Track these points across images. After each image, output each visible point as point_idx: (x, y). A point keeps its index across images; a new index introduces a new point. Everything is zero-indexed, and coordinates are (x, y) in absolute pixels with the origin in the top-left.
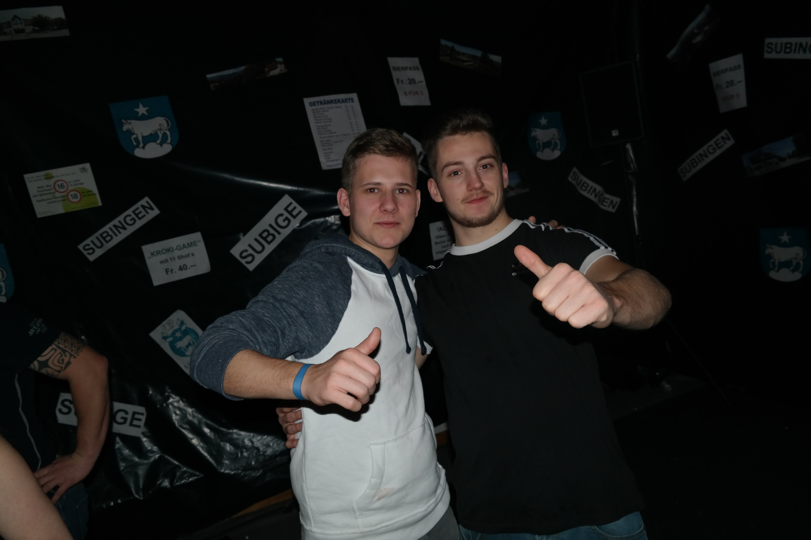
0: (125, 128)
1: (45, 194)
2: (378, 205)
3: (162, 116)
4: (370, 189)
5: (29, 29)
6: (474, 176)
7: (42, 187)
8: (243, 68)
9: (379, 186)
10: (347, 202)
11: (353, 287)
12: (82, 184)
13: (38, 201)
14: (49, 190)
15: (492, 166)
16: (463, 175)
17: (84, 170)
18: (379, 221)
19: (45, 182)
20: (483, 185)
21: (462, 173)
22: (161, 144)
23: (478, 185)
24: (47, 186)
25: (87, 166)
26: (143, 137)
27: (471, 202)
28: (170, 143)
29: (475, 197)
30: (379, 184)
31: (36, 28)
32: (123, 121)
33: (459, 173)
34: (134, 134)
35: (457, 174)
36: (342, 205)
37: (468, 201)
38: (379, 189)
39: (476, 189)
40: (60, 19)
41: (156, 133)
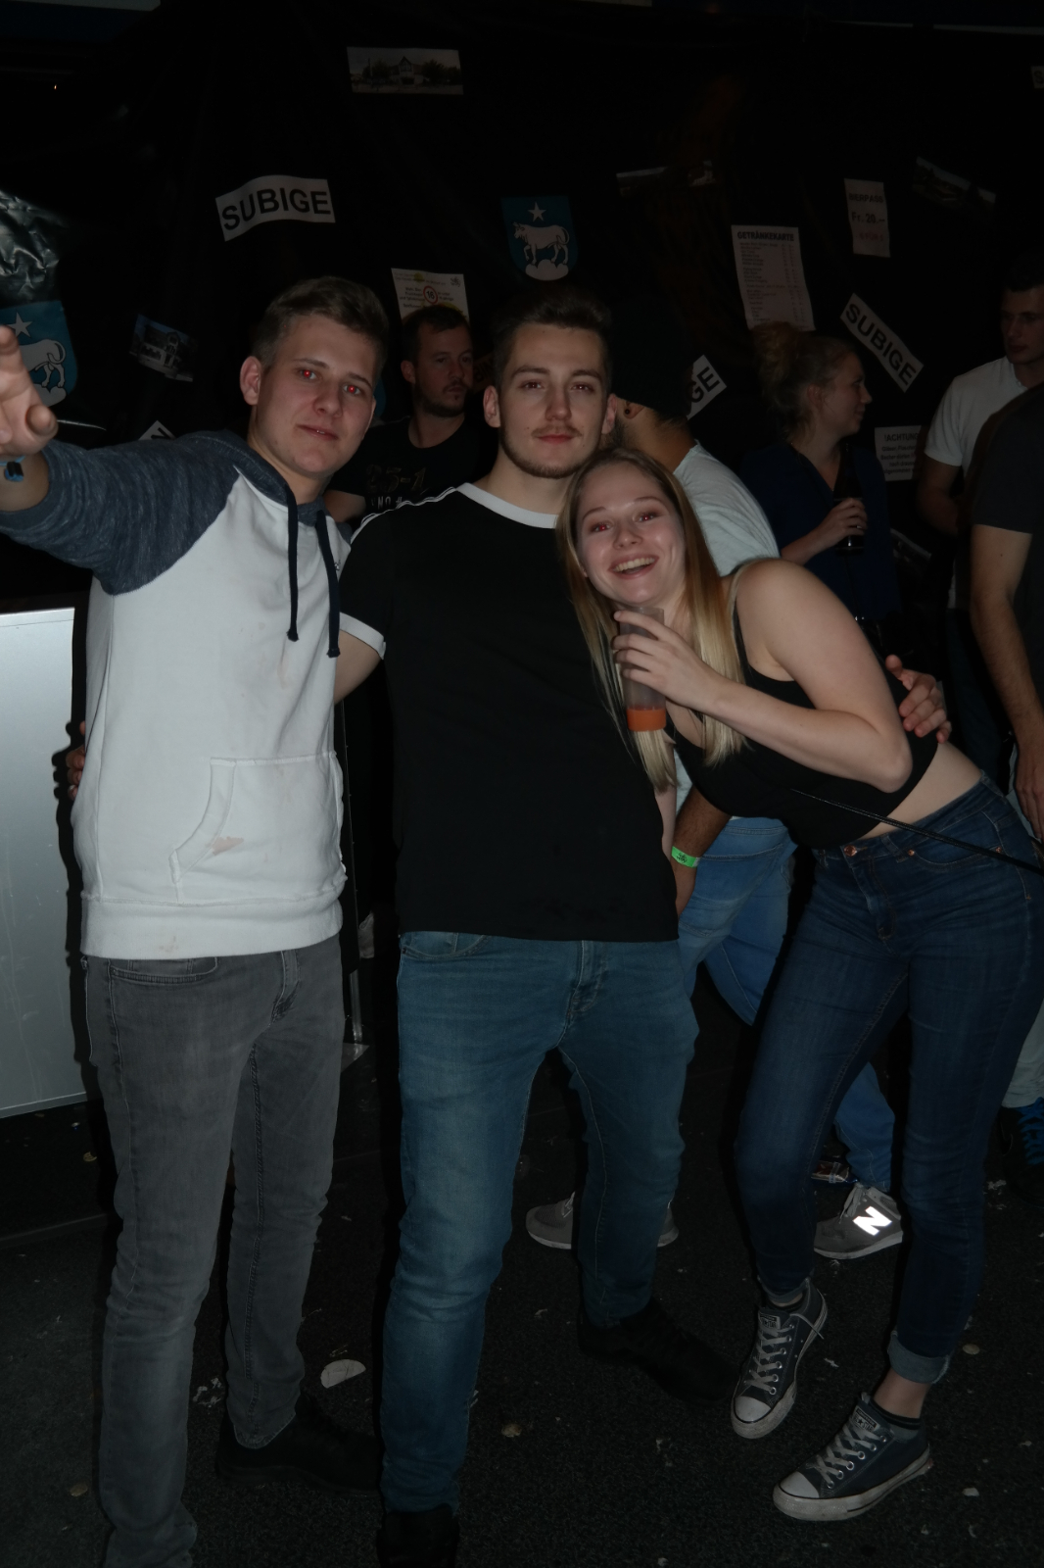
0: (518, 234)
1: (414, 299)
2: (313, 398)
3: (560, 225)
4: (304, 371)
5: (419, 79)
6: (560, 396)
7: (411, 289)
8: (661, 169)
9: (321, 370)
10: (258, 382)
11: (231, 497)
12: (451, 299)
13: (405, 305)
14: (419, 295)
15: (591, 390)
16: (544, 391)
17: (456, 281)
18: (307, 423)
19: (414, 284)
20: (569, 415)
21: (543, 387)
22: (557, 264)
23: (562, 412)
24: (416, 290)
25: (461, 277)
26: (537, 250)
27: (544, 438)
28: (567, 264)
29: (552, 432)
30: (322, 365)
31: (428, 80)
32: (516, 224)
33: (539, 386)
34: (527, 244)
35: (535, 387)
36: (247, 385)
37: (542, 435)
38: (318, 374)
39: (557, 417)
40: (455, 68)
41: (552, 247)
